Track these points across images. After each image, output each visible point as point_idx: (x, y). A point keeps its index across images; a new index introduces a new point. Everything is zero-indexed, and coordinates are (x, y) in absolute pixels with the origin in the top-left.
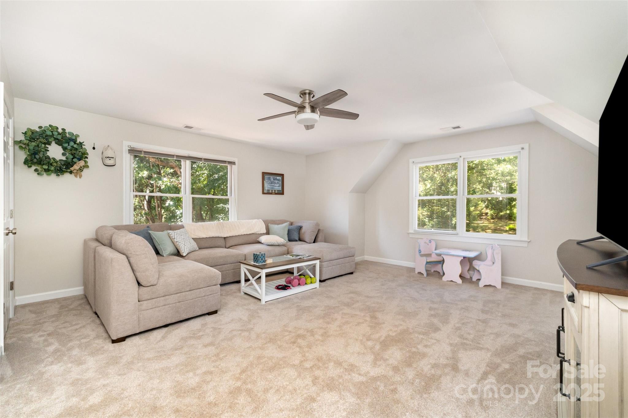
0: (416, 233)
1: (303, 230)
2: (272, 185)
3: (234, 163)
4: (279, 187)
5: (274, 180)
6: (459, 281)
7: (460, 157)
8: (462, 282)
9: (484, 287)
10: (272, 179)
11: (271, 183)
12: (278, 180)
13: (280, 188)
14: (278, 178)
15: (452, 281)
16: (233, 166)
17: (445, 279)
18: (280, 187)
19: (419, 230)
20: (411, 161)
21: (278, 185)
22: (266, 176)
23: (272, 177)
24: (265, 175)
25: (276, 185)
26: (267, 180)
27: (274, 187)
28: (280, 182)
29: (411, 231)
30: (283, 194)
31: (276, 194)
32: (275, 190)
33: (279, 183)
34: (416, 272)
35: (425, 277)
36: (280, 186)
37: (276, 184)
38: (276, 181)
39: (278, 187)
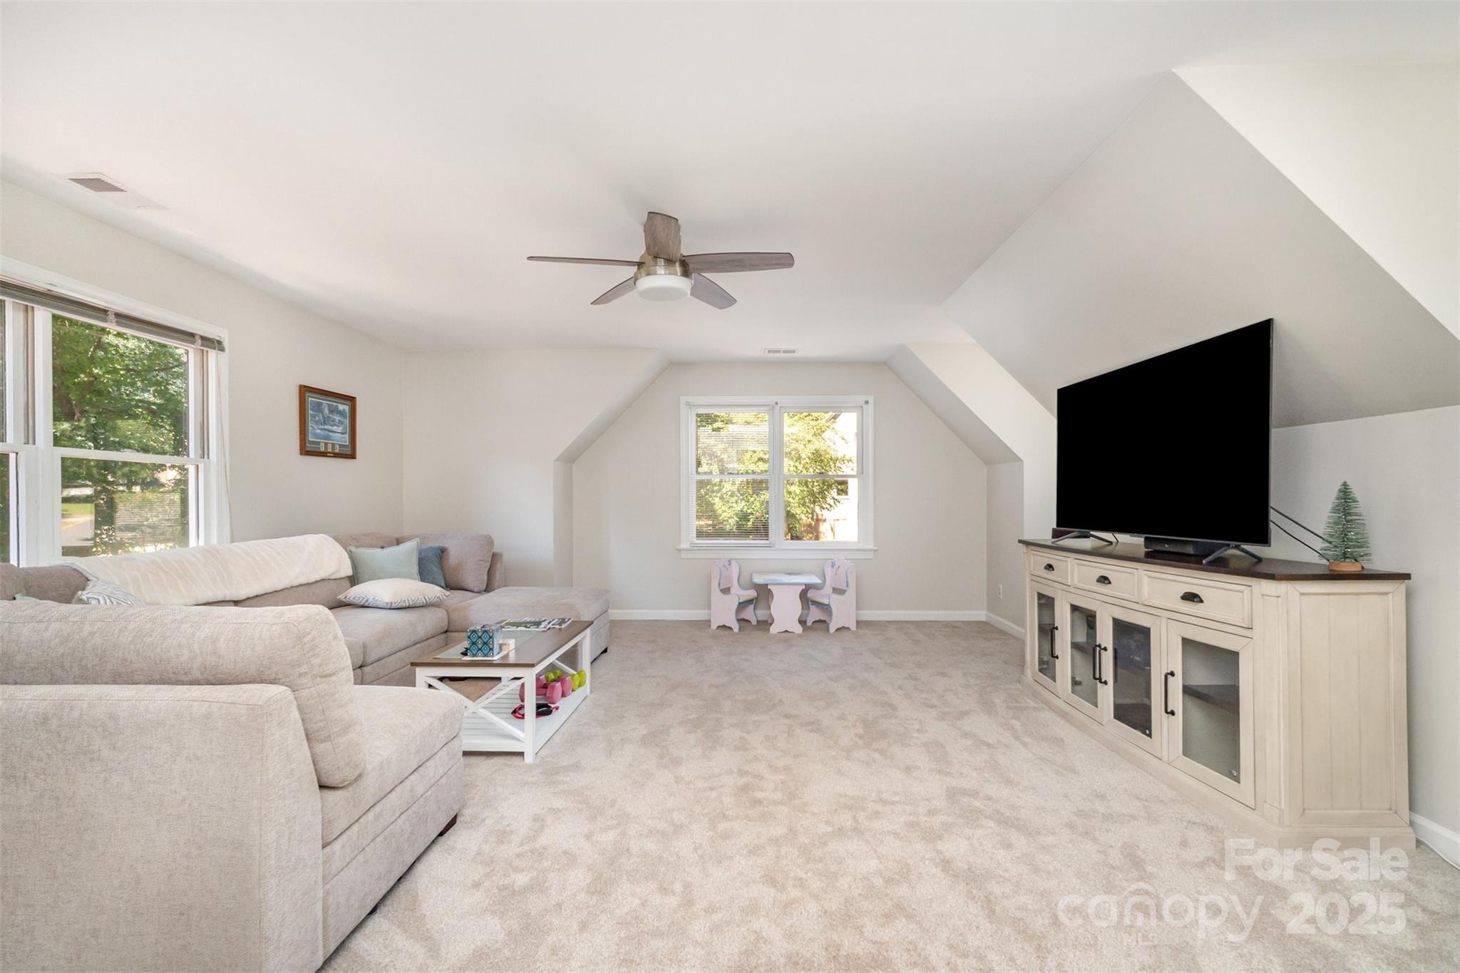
0: (694, 548)
1: (453, 558)
2: (326, 427)
3: (217, 344)
4: (342, 433)
5: (331, 411)
6: (798, 629)
7: (777, 403)
8: (803, 631)
9: (837, 633)
10: (327, 411)
11: (325, 423)
12: (341, 413)
13: (345, 439)
14: (341, 407)
15: (786, 631)
16: (212, 354)
17: (774, 629)
18: (345, 436)
19: (699, 542)
20: (683, 399)
21: (340, 429)
22: (310, 399)
23: (325, 403)
24: (308, 394)
25: (335, 428)
26: (312, 410)
27: (331, 434)
28: (347, 422)
29: (684, 545)
30: (352, 456)
31: (336, 455)
32: (333, 445)
33: (342, 423)
34: (714, 626)
35: (735, 634)
36: (345, 433)
37: (335, 425)
38: (337, 418)
39: (339, 437)
